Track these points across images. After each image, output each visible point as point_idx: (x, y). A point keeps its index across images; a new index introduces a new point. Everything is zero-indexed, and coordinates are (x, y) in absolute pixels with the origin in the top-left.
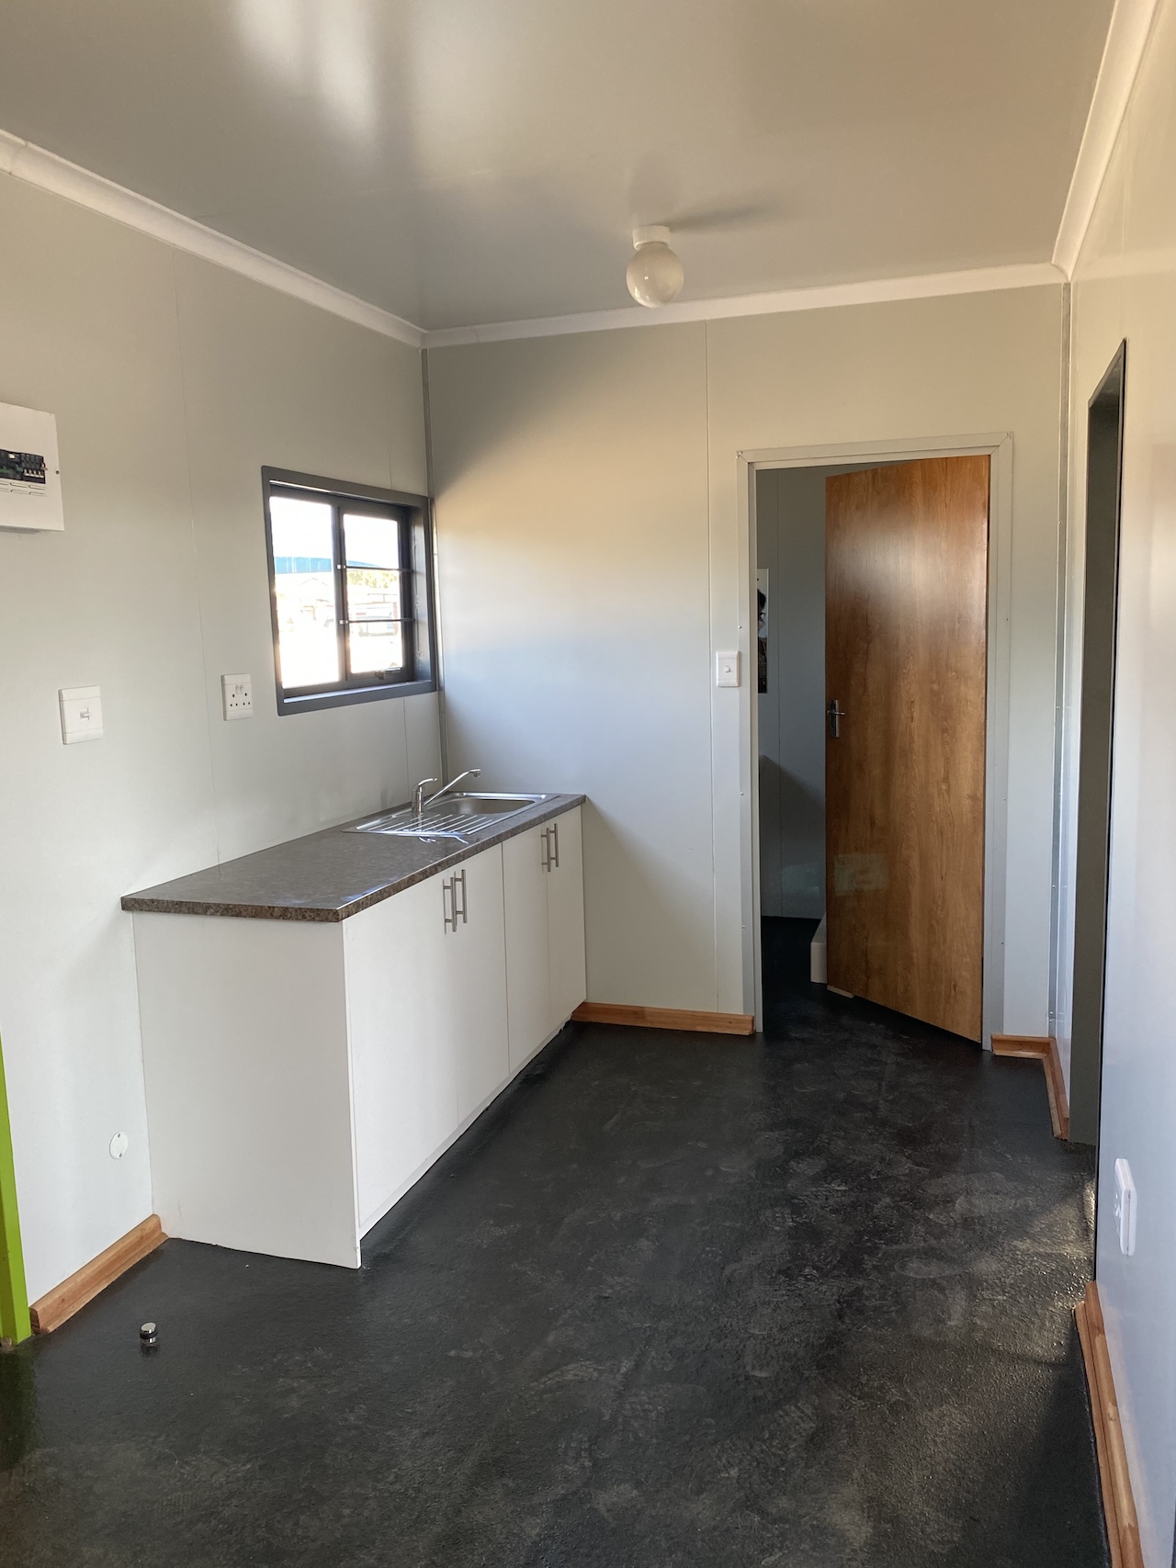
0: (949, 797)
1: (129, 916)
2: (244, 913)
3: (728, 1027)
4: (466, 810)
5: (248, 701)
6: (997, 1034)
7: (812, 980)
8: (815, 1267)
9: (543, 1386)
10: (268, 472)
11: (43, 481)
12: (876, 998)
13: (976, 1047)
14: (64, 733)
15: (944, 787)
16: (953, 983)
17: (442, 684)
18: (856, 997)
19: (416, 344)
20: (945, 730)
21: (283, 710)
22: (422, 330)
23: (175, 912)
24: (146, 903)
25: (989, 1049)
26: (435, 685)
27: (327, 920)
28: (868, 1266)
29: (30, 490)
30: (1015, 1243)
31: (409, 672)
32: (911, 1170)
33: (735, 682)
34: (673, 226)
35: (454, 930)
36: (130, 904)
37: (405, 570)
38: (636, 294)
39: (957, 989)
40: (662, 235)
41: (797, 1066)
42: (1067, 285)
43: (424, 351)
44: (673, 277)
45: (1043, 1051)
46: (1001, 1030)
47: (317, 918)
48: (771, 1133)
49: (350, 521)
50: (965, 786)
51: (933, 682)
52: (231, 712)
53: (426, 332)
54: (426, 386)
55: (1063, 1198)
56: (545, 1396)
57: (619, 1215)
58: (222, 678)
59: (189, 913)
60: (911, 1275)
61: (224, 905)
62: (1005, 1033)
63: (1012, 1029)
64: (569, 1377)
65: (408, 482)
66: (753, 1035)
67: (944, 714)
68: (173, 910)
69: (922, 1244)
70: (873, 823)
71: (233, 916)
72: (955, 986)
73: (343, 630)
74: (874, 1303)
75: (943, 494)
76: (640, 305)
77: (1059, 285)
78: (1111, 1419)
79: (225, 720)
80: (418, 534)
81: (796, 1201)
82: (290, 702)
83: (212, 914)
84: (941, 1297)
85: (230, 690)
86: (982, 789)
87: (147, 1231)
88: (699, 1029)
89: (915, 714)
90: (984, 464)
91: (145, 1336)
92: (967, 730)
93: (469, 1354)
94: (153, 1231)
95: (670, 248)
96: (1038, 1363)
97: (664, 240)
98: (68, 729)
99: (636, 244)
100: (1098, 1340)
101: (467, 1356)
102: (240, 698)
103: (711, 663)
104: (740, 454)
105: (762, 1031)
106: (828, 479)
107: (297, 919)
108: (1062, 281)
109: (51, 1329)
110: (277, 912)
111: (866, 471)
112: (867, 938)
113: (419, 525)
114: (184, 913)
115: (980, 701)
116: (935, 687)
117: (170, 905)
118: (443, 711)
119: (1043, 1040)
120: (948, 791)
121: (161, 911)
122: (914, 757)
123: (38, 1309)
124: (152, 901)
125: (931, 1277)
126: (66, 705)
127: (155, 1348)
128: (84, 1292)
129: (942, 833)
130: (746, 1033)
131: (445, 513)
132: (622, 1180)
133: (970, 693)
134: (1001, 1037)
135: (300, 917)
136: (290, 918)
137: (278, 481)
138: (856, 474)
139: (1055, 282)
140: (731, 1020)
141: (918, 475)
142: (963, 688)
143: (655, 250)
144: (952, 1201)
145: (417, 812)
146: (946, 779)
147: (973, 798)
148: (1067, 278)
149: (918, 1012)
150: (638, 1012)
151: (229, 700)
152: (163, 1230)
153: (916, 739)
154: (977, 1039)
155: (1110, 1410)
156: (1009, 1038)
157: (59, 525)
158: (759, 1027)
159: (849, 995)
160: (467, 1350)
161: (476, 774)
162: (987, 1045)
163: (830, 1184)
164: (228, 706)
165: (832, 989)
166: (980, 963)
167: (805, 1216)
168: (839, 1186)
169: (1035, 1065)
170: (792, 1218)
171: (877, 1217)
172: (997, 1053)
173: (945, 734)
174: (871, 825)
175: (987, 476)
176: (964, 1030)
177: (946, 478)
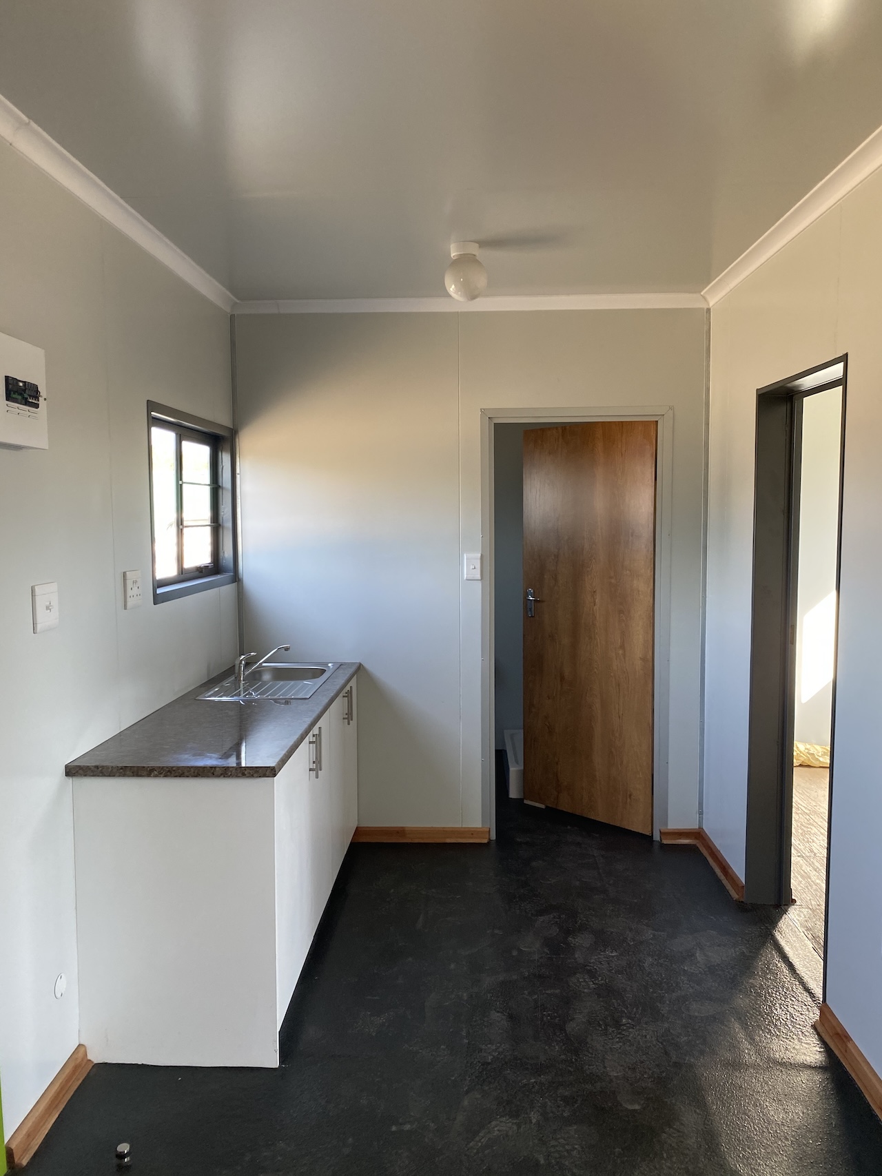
0: (624, 658)
1: (70, 780)
2: (186, 774)
3: (471, 838)
5: (141, 594)
6: (663, 829)
7: (512, 797)
8: (629, 1018)
9: (480, 1144)
10: (151, 406)
11: (37, 406)
12: (565, 805)
13: (649, 839)
14: (34, 624)
15: (621, 652)
16: (629, 793)
17: (240, 576)
18: (547, 807)
19: (228, 309)
20: (621, 612)
21: (158, 599)
22: (236, 300)
24: (90, 769)
25: (658, 839)
26: (236, 578)
27: (265, 776)
28: (665, 1010)
29: (30, 414)
30: (751, 981)
31: (215, 568)
32: (654, 935)
33: (478, 577)
34: (483, 244)
35: (318, 777)
36: (72, 771)
37: (215, 486)
38: (452, 289)
39: (632, 797)
40: (474, 249)
41: (534, 864)
42: (708, 310)
43: (232, 317)
44: (481, 281)
45: (696, 838)
46: (666, 824)
47: (255, 775)
48: (542, 917)
49: (187, 446)
50: (637, 651)
51: (611, 578)
52: (130, 603)
53: (238, 301)
54: (233, 344)
55: (764, 944)
57: (465, 994)
58: (124, 574)
59: (133, 776)
60: (696, 1014)
61: (167, 767)
62: (669, 828)
63: (674, 824)
64: (496, 1133)
65: (220, 417)
66: (489, 843)
67: (621, 602)
68: (118, 774)
69: (691, 990)
70: (562, 678)
71: (176, 776)
72: (630, 796)
73: (180, 533)
74: (683, 1039)
75: (620, 446)
76: (450, 296)
77: (703, 309)
79: (125, 608)
80: (225, 459)
81: (588, 968)
82: (161, 593)
83: (156, 776)
84: (725, 1028)
85: (129, 585)
86: (651, 653)
87: (78, 1061)
88: (448, 841)
89: (597, 600)
90: (653, 427)
91: (121, 1156)
92: (639, 611)
93: (407, 1127)
94: (82, 1060)
95: (477, 258)
96: (810, 1067)
97: (474, 253)
98: (37, 621)
99: (452, 255)
100: (849, 1045)
101: (407, 1129)
102: (135, 591)
103: (460, 563)
104: (483, 411)
105: (495, 838)
106: (523, 431)
107: (237, 776)
108: (705, 307)
109: (24, 1162)
110: (218, 771)
111: (557, 428)
112: (557, 764)
113: (225, 451)
114: (129, 776)
115: (649, 591)
116: (613, 581)
117: (115, 770)
118: (241, 599)
119: (695, 831)
120: (624, 655)
121: (105, 776)
122: (596, 631)
123: (13, 1147)
124: (97, 767)
125: (710, 1014)
126: (38, 599)
127: (128, 1167)
128: (42, 1124)
129: (619, 685)
130: (485, 841)
131: (244, 443)
132: (452, 966)
133: (641, 586)
134: (667, 831)
135: (240, 775)
136: (230, 776)
137: (156, 414)
138: (549, 429)
139: (701, 306)
140: (473, 832)
141: (599, 431)
142: (635, 582)
143: (466, 260)
144: (693, 955)
145: (240, 680)
146: (622, 647)
147: (644, 659)
148: (708, 305)
149: (601, 815)
150: (401, 832)
151: (129, 593)
152: (89, 1057)
153: (597, 618)
154: (648, 833)
156: (672, 831)
157: (43, 443)
158: (493, 837)
159: (543, 806)
160: (404, 1124)
162: (657, 837)
163: (604, 951)
164: (128, 596)
165: (526, 802)
166: (651, 778)
167: (600, 979)
168: (612, 953)
169: (691, 849)
170: (593, 981)
171: (649, 973)
172: (665, 842)
173: (622, 615)
174: (561, 680)
175: (655, 435)
176: (638, 827)
177: (622, 436)
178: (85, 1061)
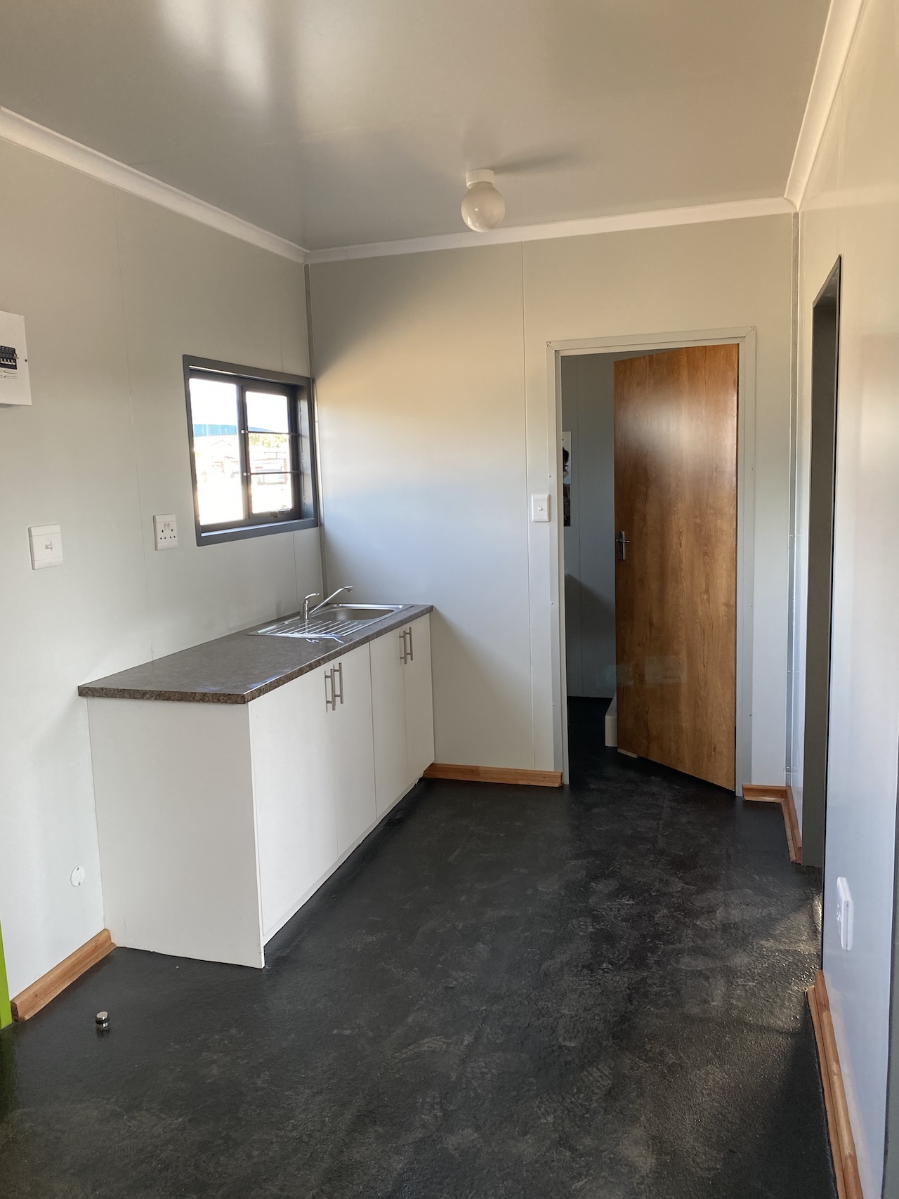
0: (709, 603)
1: (84, 700)
2: (172, 698)
3: (543, 781)
4: (341, 617)
5: (174, 535)
6: (746, 784)
7: (606, 745)
8: (611, 963)
9: (404, 1056)
10: (188, 360)
11: (15, 367)
12: (655, 757)
13: (732, 794)
14: (33, 561)
15: (705, 597)
16: (713, 746)
17: (322, 521)
18: (639, 757)
19: (301, 261)
20: (706, 554)
21: (201, 542)
22: (304, 250)
23: (120, 697)
24: (97, 690)
25: (741, 795)
26: (317, 522)
27: (236, 702)
28: (651, 961)
29: (5, 374)
30: (762, 942)
31: (297, 512)
32: (682, 888)
33: (546, 518)
34: (497, 169)
35: (334, 709)
36: (84, 692)
37: (294, 434)
38: (469, 222)
39: (716, 750)
40: (488, 177)
41: (596, 810)
42: (796, 215)
43: (306, 266)
44: (497, 209)
45: (782, 796)
46: (750, 781)
47: (229, 701)
48: (576, 862)
49: (251, 396)
50: (721, 596)
51: (696, 517)
52: (161, 544)
53: (308, 251)
54: (308, 292)
55: (797, 909)
56: (406, 1063)
57: (461, 924)
58: (154, 517)
59: (130, 698)
60: (683, 968)
61: (157, 691)
62: (752, 784)
63: (758, 780)
64: (425, 1048)
65: (295, 367)
66: (562, 787)
67: (705, 542)
68: (118, 696)
69: (691, 944)
70: (651, 625)
71: (164, 700)
72: (715, 749)
73: (246, 481)
74: (655, 989)
75: (703, 374)
76: (471, 230)
77: (790, 214)
78: (835, 1074)
79: (156, 550)
80: (303, 406)
81: (595, 912)
82: (206, 536)
83: (148, 699)
84: (707, 985)
85: (160, 527)
86: (734, 598)
87: (100, 942)
88: (522, 783)
89: (683, 542)
90: (735, 350)
91: (100, 1022)
92: (722, 553)
93: (348, 1032)
94: (105, 942)
95: (494, 186)
96: (780, 1032)
97: (490, 181)
98: (36, 557)
99: (468, 184)
100: (825, 1015)
101: (347, 1034)
102: (168, 533)
103: (528, 504)
104: (548, 344)
105: (568, 783)
106: (616, 363)
107: (213, 702)
108: (793, 212)
109: (27, 1017)
110: (198, 697)
111: (644, 357)
112: (647, 713)
113: (303, 399)
114: (127, 698)
115: (732, 532)
116: (698, 521)
117: (116, 692)
118: (323, 543)
119: (782, 789)
120: (708, 600)
121: (108, 697)
122: (682, 574)
123: (17, 1003)
124: (102, 689)
125: (698, 968)
126: (35, 539)
127: (108, 1031)
128: (52, 989)
129: (704, 632)
130: (557, 785)
131: (323, 390)
132: (463, 898)
133: (725, 525)
134: (750, 787)
135: (216, 700)
136: (208, 701)
137: (196, 366)
138: (637, 359)
139: (788, 212)
140: (545, 775)
141: (684, 360)
142: (719, 521)
143: (483, 189)
144: (714, 912)
145: (304, 619)
146: (707, 591)
147: (728, 605)
148: (795, 207)
149: (687, 768)
150: (474, 770)
151: (160, 534)
152: (113, 941)
153: (684, 560)
154: (731, 788)
155: (834, 1067)
156: (756, 787)
157: (27, 400)
158: (566, 781)
159: (635, 756)
160: (346, 1029)
161: (349, 590)
162: (739, 793)
163: (621, 899)
164: (159, 539)
165: (621, 751)
166: (734, 731)
167: (602, 924)
168: (628, 901)
169: (775, 807)
170: (593, 926)
171: (657, 924)
172: (747, 798)
173: (706, 557)
174: (650, 626)
175: (737, 360)
176: (721, 781)
177: (705, 362)
178: (107, 945)
